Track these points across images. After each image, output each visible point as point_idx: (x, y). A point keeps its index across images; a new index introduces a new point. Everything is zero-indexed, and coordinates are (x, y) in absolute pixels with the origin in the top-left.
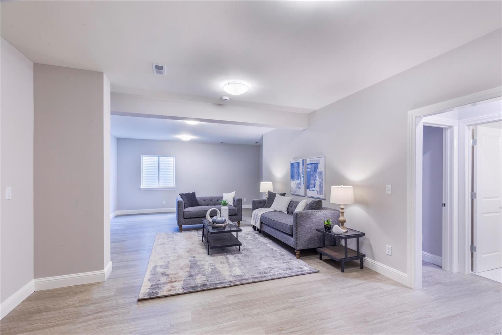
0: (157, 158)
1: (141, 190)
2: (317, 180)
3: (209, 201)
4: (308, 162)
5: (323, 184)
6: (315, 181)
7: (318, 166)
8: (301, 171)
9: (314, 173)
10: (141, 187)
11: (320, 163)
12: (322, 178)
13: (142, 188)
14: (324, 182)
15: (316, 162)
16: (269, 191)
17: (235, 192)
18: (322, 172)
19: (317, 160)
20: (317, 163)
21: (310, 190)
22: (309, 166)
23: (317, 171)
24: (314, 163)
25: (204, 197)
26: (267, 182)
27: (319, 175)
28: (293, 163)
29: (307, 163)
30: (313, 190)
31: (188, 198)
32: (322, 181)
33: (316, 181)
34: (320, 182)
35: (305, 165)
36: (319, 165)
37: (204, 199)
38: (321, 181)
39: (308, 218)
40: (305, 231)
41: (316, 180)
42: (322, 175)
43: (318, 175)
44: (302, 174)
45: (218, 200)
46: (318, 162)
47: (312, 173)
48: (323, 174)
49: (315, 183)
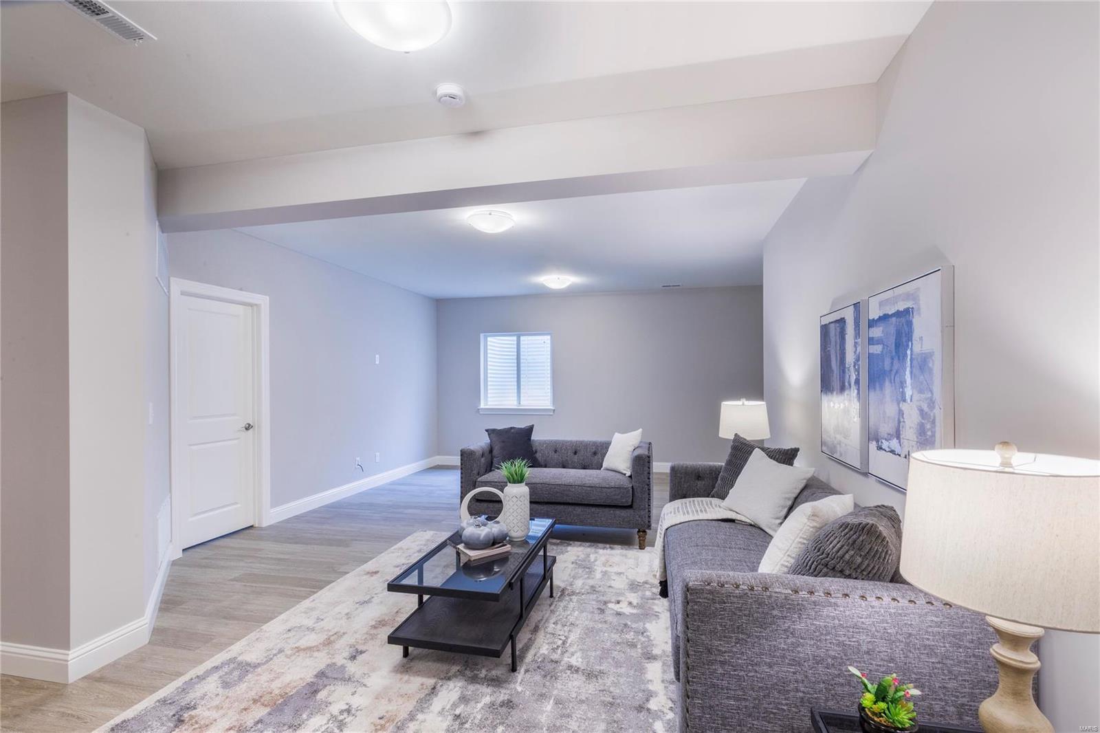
0: (515, 338)
1: (481, 413)
2: (908, 398)
3: (570, 453)
4: (874, 314)
5: (933, 422)
6: (898, 404)
7: (910, 324)
8: (850, 358)
9: (896, 361)
10: (482, 406)
11: (919, 309)
12: (931, 391)
13: (482, 409)
14: (938, 413)
15: (901, 307)
16: (736, 435)
17: (641, 430)
18: (931, 355)
19: (908, 296)
20: (907, 311)
21: (880, 448)
22: (877, 332)
23: (909, 352)
24: (893, 315)
25: (556, 442)
26: (747, 403)
27: (916, 371)
28: (825, 325)
29: (871, 318)
30: (892, 452)
31: (503, 442)
32: (932, 404)
33: (904, 406)
34: (921, 411)
35: (864, 324)
36: (916, 321)
37: (556, 447)
38: (926, 408)
39: (763, 626)
40: (737, 699)
41: (904, 401)
42: (931, 370)
43: (911, 373)
44: (852, 368)
45: (595, 453)
46: (909, 304)
47: (887, 362)
48: (936, 365)
49: (901, 413)
